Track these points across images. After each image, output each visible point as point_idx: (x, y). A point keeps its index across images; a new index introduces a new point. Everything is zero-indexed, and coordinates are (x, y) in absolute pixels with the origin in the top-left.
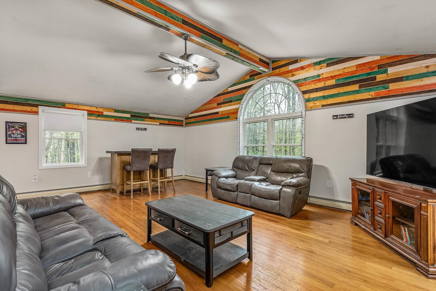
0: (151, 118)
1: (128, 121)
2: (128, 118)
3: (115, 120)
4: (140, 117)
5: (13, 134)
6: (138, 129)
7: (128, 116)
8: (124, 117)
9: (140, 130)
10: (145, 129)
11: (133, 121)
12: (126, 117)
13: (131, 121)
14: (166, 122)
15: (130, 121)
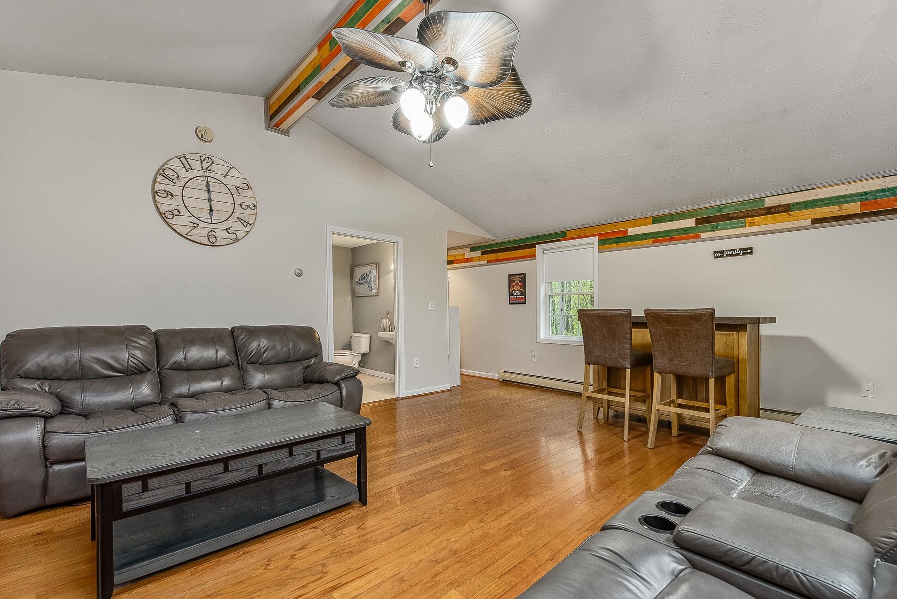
0: (770, 211)
1: (688, 238)
2: (686, 230)
3: (654, 242)
4: (728, 217)
5: (514, 290)
6: (719, 254)
7: (690, 223)
8: (677, 230)
9: (727, 255)
10: (747, 251)
11: (703, 235)
12: (683, 229)
13: (698, 236)
14: (854, 208)
15: (693, 237)
